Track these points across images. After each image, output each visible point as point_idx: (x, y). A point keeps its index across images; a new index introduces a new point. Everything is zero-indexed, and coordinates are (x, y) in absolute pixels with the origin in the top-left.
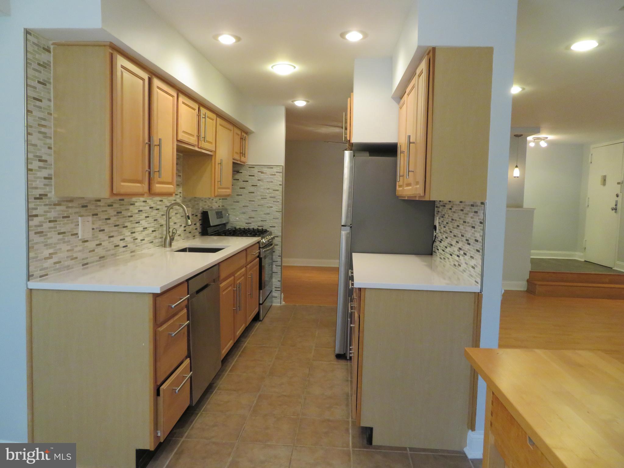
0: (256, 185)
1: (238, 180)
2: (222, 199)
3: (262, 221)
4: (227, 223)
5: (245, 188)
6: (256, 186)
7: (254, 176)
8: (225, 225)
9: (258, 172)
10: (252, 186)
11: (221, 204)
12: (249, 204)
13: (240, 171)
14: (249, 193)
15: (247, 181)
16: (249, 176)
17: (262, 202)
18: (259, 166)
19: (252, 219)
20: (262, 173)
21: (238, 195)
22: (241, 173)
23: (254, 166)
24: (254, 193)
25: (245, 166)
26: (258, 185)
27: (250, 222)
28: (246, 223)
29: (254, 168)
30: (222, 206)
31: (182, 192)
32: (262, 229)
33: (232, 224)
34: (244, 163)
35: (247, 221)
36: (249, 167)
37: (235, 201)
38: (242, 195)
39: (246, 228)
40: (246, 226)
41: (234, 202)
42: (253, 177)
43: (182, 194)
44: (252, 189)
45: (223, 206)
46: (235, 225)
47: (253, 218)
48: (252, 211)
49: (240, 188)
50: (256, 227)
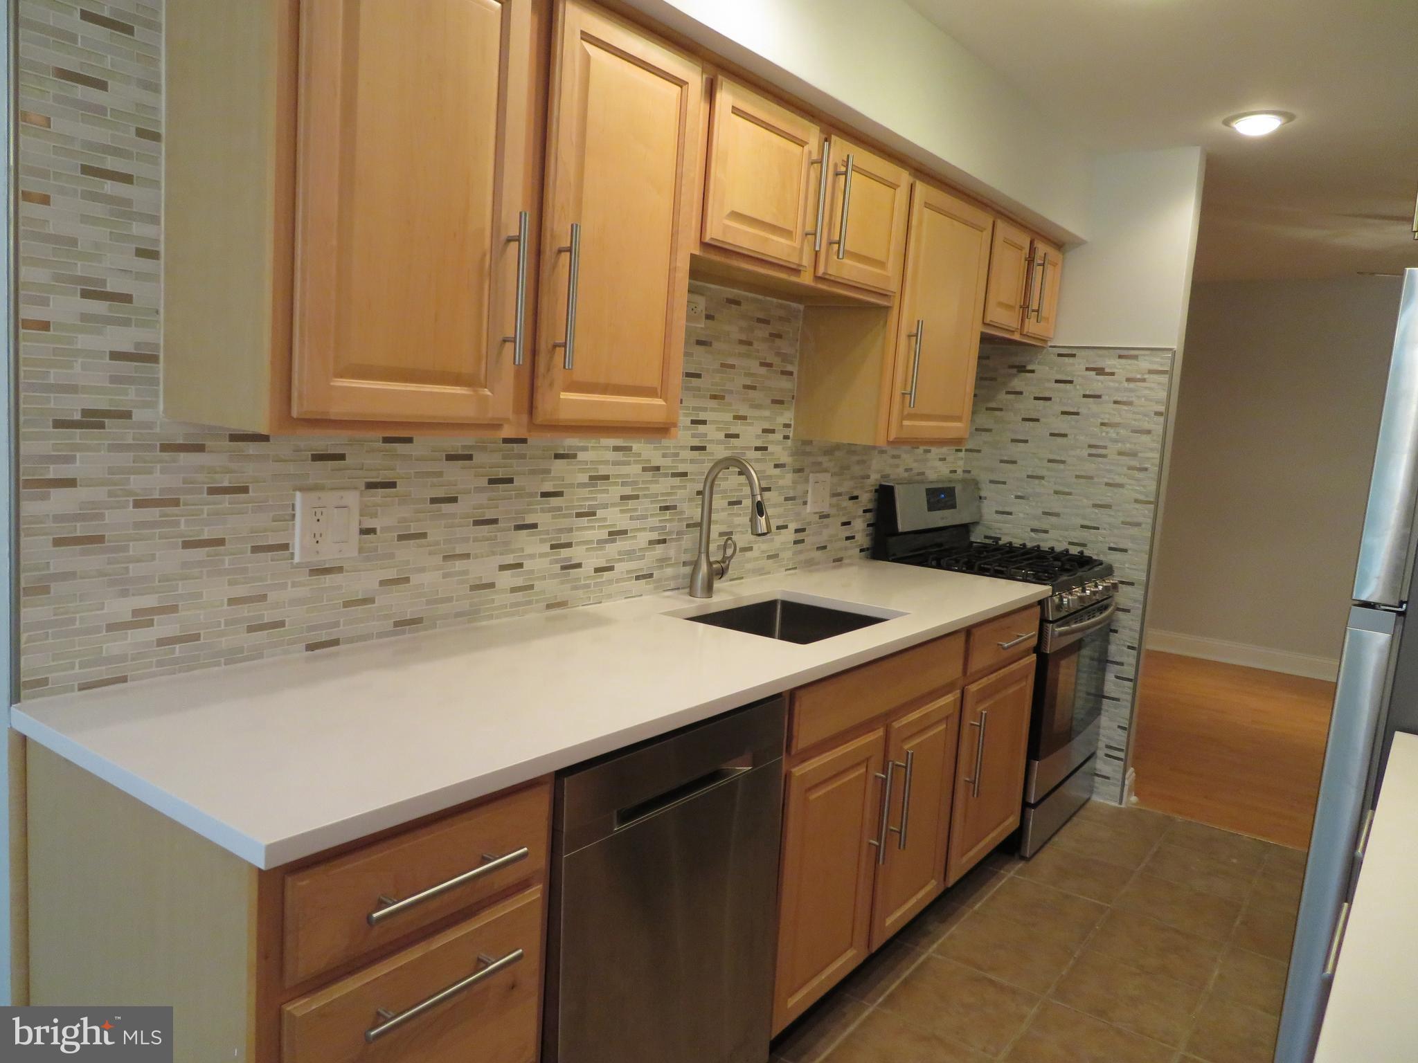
0: (1075, 410)
1: (1021, 393)
2: (966, 450)
3: (1083, 527)
4: (976, 523)
5: (1037, 420)
6: (1077, 414)
7: (1071, 382)
8: (965, 528)
9: (1087, 369)
10: (1064, 413)
11: (960, 466)
12: (1048, 469)
13: (1029, 368)
14: (1052, 435)
15: (1049, 399)
16: (1057, 381)
17: (1090, 467)
18: (1089, 352)
19: (1053, 519)
20: (1100, 371)
21: (1013, 441)
22: (1033, 371)
23: (1074, 352)
24: (1065, 435)
25: (1045, 351)
26: (1083, 411)
27: (1044, 527)
28: (1033, 530)
29: (1073, 356)
30: (965, 471)
31: (792, 422)
32: (1082, 553)
33: (989, 528)
34: (1045, 341)
35: (1036, 524)
36: (1060, 355)
37: (1005, 458)
38: (1026, 441)
39: (1029, 545)
40: (1032, 539)
41: (1002, 461)
42: (1068, 386)
43: (792, 429)
44: (1061, 424)
45: (969, 472)
46: (998, 531)
47: (1057, 515)
48: (1056, 492)
49: (1024, 420)
50: (1060, 547)
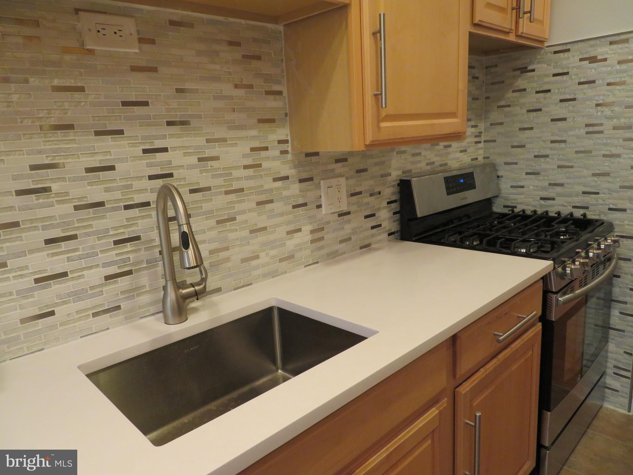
0: (572, 97)
1: (525, 90)
2: (485, 141)
3: (584, 193)
4: (496, 197)
5: (540, 110)
6: (574, 99)
7: (567, 73)
8: (488, 202)
9: (581, 60)
10: (562, 101)
11: (481, 154)
12: (551, 149)
13: (530, 68)
14: (552, 120)
15: (549, 91)
16: (555, 75)
17: (588, 143)
18: (580, 45)
19: (559, 189)
20: (593, 60)
21: (521, 129)
22: (533, 70)
23: (568, 47)
24: (564, 119)
25: (543, 51)
26: (579, 96)
27: (551, 195)
28: (542, 199)
29: (568, 50)
30: (484, 158)
31: (289, 138)
32: (584, 215)
33: (507, 199)
34: (542, 42)
35: (545, 194)
36: (555, 52)
37: (516, 144)
38: (532, 128)
39: (540, 211)
40: (542, 206)
41: (513, 147)
42: (565, 77)
43: (290, 144)
44: (560, 111)
45: (488, 158)
46: (514, 201)
47: (562, 185)
48: (559, 167)
49: (529, 111)
50: (565, 211)
